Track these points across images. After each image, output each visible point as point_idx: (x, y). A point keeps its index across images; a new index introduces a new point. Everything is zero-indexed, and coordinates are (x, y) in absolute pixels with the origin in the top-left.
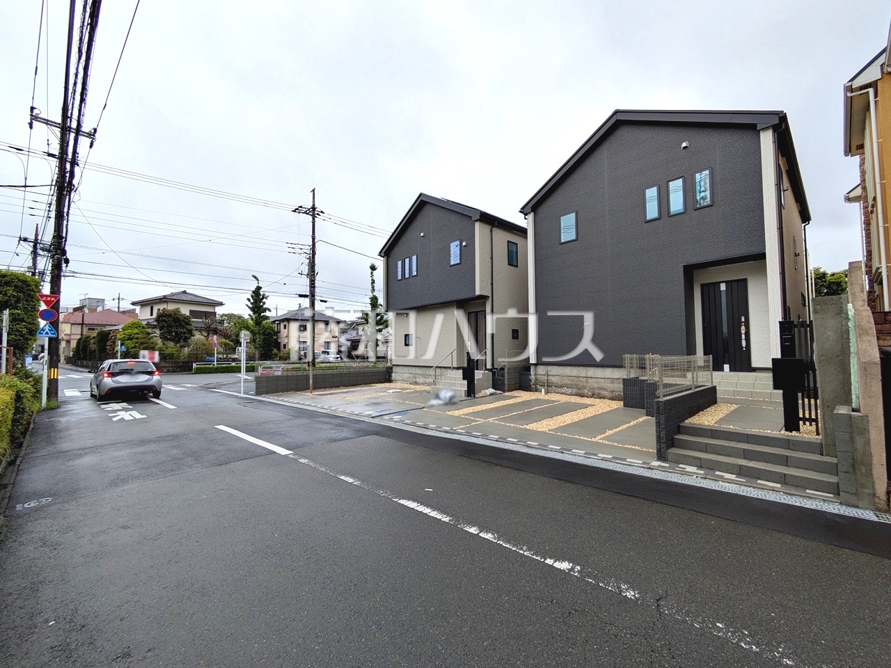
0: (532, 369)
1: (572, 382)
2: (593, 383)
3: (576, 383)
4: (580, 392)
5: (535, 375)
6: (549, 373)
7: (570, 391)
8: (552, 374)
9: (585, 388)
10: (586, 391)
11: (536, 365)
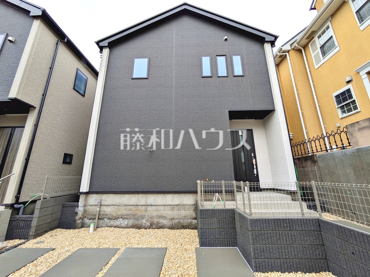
0: (82, 199)
1: (129, 212)
2: (152, 212)
3: (134, 213)
4: (137, 222)
5: (85, 206)
6: (103, 203)
7: (125, 223)
8: (106, 203)
9: (143, 217)
10: (144, 221)
11: (87, 193)
